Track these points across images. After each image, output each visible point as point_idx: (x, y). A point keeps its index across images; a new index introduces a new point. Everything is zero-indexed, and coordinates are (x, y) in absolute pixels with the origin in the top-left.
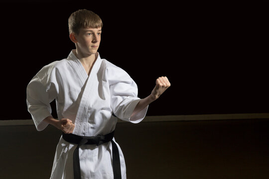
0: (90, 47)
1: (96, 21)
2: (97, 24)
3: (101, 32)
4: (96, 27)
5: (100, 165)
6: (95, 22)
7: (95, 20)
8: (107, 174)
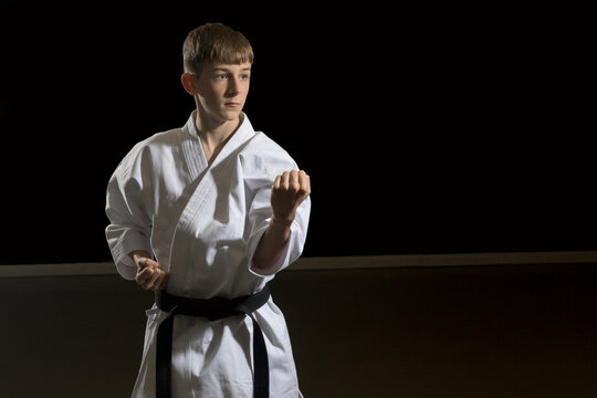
0: (223, 106)
1: (237, 49)
2: (239, 56)
3: (249, 73)
4: (237, 62)
5: (214, 363)
6: (235, 51)
7: (234, 46)
8: (232, 384)
